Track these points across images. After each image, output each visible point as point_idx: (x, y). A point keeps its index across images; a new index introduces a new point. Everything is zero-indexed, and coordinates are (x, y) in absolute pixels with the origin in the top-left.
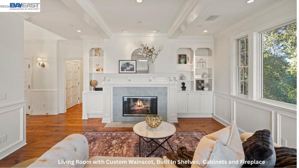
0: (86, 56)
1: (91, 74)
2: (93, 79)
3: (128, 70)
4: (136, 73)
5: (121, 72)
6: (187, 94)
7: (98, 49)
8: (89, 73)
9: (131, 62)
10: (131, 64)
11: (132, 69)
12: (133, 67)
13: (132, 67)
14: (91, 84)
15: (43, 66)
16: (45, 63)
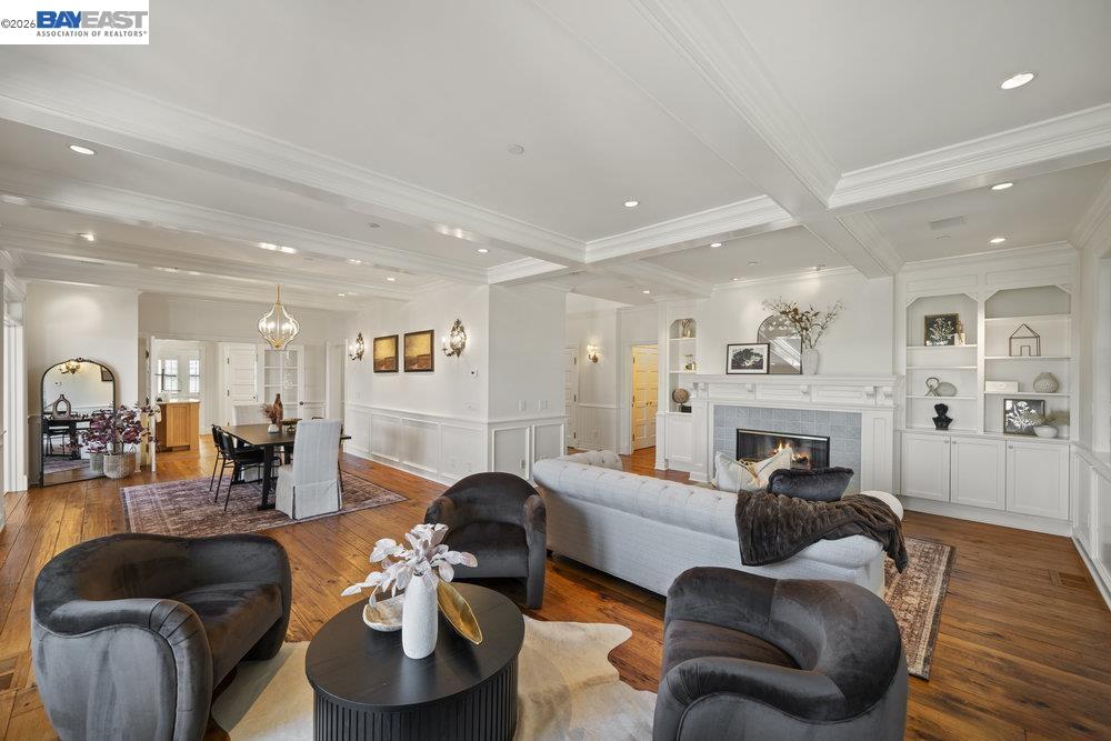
0: (665, 338)
1: (674, 377)
2: (681, 386)
3: (748, 368)
4: (768, 373)
5: (730, 371)
6: (946, 442)
7: (690, 321)
8: (671, 374)
9: (756, 349)
10: (754, 351)
11: (758, 366)
12: (761, 361)
13: (758, 359)
14: (674, 397)
15: (595, 359)
16: (598, 355)
